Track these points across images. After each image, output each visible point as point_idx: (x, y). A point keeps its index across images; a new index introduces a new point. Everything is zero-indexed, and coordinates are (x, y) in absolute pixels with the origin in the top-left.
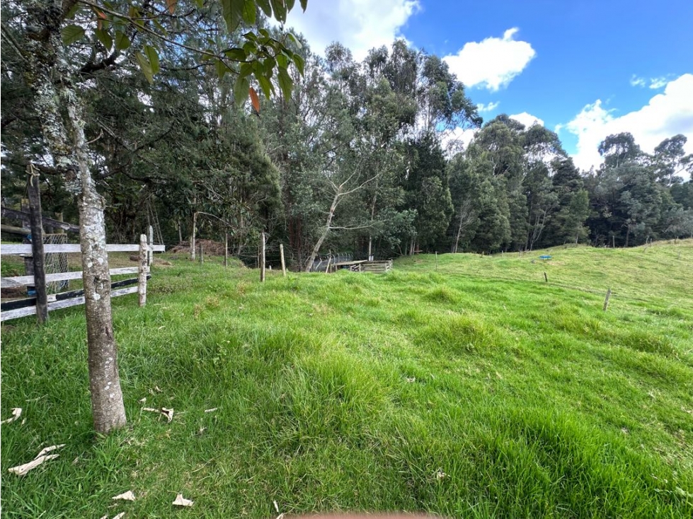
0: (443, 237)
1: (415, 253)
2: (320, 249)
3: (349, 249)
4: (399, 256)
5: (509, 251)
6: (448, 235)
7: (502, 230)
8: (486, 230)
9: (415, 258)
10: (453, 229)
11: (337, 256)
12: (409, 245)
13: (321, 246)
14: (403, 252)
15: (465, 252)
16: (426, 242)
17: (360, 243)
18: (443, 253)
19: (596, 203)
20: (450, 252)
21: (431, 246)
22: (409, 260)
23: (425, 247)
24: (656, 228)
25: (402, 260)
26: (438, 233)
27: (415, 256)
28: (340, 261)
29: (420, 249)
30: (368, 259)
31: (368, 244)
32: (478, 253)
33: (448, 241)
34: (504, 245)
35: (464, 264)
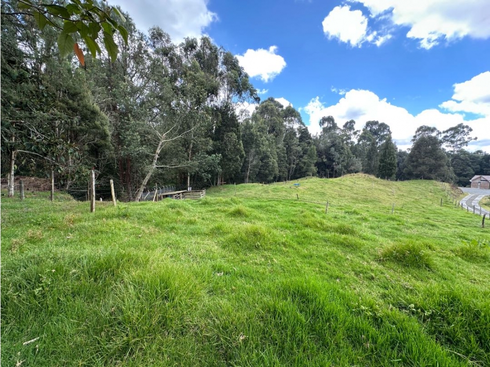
0: (239, 172)
1: (221, 184)
2: (148, 183)
3: (172, 182)
4: (210, 186)
5: (278, 181)
6: (242, 171)
7: (273, 168)
8: (265, 168)
9: (221, 187)
10: (245, 168)
11: (162, 188)
12: (217, 179)
13: (149, 181)
14: (213, 184)
15: (253, 183)
16: (228, 177)
17: (181, 178)
18: (239, 183)
19: (320, 154)
20: (244, 183)
21: (231, 179)
22: (217, 189)
23: (227, 180)
24: (346, 167)
25: (212, 189)
26: (236, 170)
28: (165, 192)
29: (224, 181)
30: (187, 189)
31: (187, 179)
32: (260, 183)
33: (242, 176)
34: (275, 178)
35: (252, 191)
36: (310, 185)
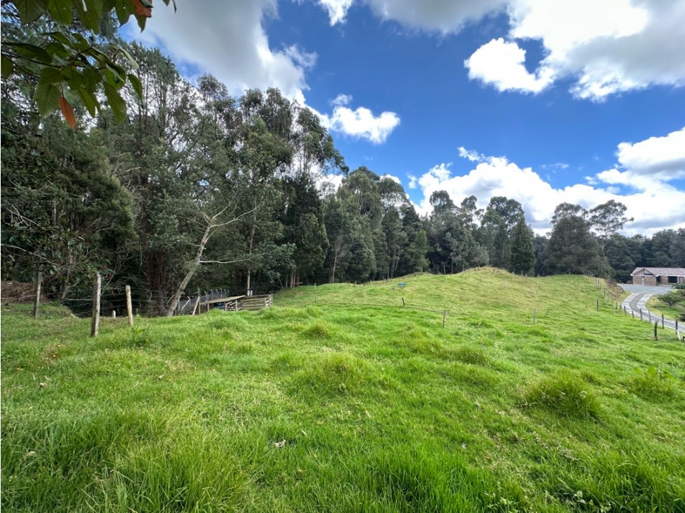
0: (321, 268)
1: (296, 285)
2: (190, 285)
3: (225, 284)
4: (279, 289)
5: (376, 279)
6: (325, 266)
7: (369, 261)
8: (357, 261)
9: (296, 290)
10: (329, 261)
11: (210, 293)
12: (290, 278)
13: (191, 281)
14: (284, 285)
15: (340, 282)
16: (305, 274)
17: (238, 277)
18: (322, 283)
19: (432, 240)
20: (328, 282)
21: (310, 277)
22: (289, 293)
23: (305, 278)
24: (469, 258)
25: (283, 293)
26: (317, 265)
27: (296, 288)
28: (214, 298)
29: (300, 281)
30: (246, 293)
31: (247, 278)
32: (352, 282)
33: (326, 273)
34: (371, 275)
35: (340, 293)
36: (420, 284)
